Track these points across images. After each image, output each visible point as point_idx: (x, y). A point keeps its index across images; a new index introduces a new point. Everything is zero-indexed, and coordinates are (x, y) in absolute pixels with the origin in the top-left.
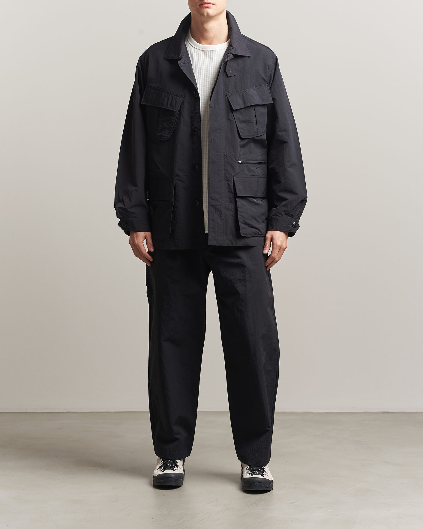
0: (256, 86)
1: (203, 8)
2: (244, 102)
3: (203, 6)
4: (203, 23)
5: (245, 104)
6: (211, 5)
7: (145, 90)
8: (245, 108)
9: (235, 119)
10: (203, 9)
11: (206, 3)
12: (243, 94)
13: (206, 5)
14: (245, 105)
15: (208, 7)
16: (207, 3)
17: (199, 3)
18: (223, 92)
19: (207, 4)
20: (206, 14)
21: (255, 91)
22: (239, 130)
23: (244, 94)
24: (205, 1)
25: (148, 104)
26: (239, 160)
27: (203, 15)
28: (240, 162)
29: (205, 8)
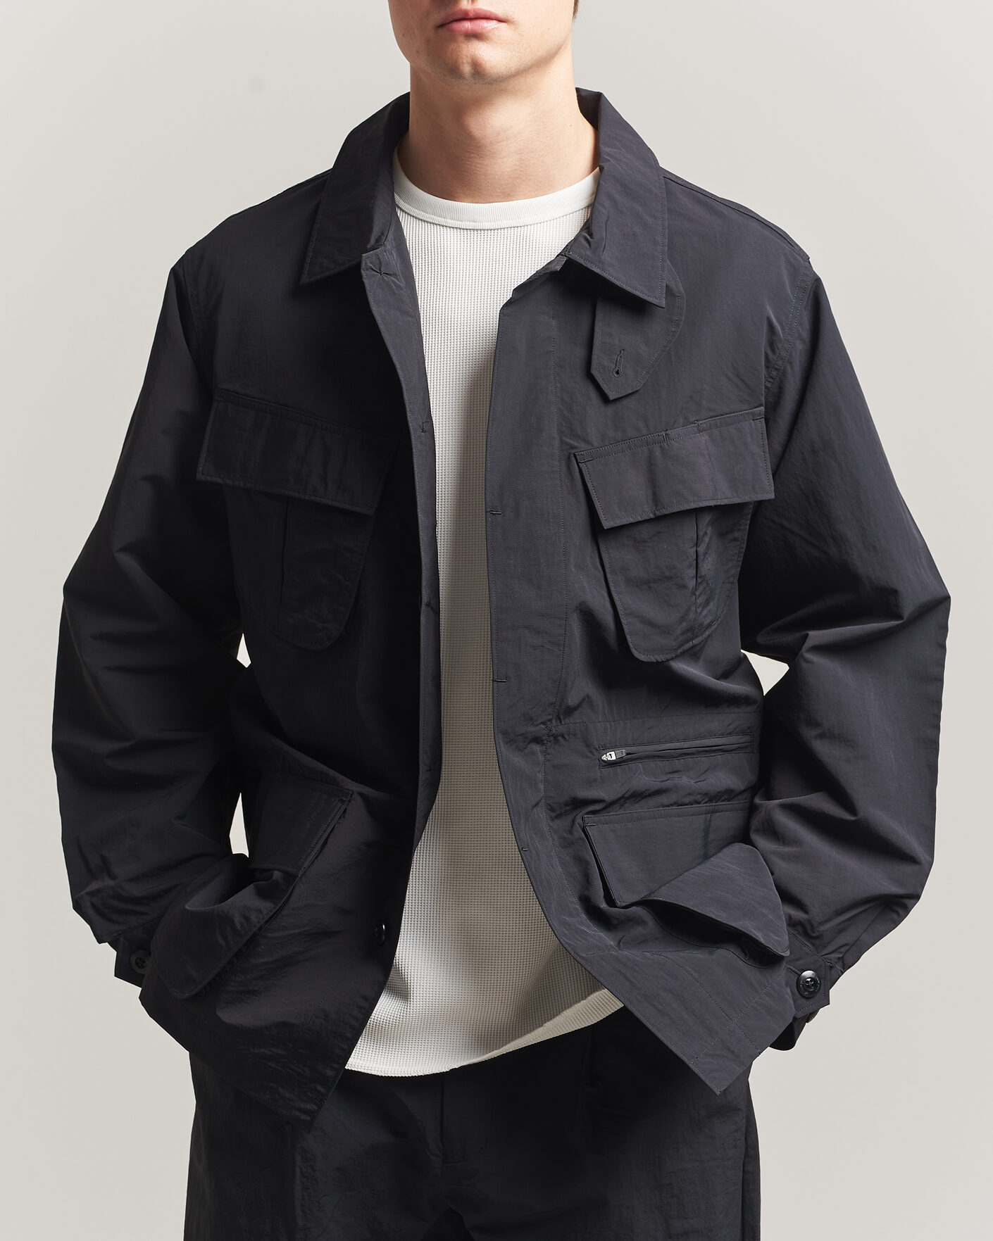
0: (712, 414)
1: (453, 37)
2: (655, 494)
3: (452, 31)
4: (461, 109)
5: (656, 499)
6: (493, 24)
7: (212, 414)
8: (658, 519)
9: (608, 570)
10: (453, 46)
11: (466, 17)
12: (651, 453)
13: (467, 25)
14: (656, 506)
15: (476, 36)
16: (471, 15)
17: (437, 17)
18: (557, 443)
19: (471, 19)
20: (467, 69)
21: (703, 438)
22: (624, 621)
23: (658, 453)
24: (465, 4)
25: (229, 482)
26: (606, 749)
27: (453, 70)
28: (611, 756)
29: (461, 39)
